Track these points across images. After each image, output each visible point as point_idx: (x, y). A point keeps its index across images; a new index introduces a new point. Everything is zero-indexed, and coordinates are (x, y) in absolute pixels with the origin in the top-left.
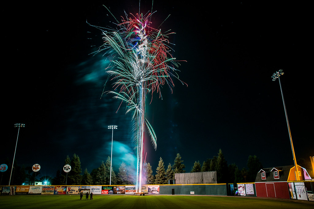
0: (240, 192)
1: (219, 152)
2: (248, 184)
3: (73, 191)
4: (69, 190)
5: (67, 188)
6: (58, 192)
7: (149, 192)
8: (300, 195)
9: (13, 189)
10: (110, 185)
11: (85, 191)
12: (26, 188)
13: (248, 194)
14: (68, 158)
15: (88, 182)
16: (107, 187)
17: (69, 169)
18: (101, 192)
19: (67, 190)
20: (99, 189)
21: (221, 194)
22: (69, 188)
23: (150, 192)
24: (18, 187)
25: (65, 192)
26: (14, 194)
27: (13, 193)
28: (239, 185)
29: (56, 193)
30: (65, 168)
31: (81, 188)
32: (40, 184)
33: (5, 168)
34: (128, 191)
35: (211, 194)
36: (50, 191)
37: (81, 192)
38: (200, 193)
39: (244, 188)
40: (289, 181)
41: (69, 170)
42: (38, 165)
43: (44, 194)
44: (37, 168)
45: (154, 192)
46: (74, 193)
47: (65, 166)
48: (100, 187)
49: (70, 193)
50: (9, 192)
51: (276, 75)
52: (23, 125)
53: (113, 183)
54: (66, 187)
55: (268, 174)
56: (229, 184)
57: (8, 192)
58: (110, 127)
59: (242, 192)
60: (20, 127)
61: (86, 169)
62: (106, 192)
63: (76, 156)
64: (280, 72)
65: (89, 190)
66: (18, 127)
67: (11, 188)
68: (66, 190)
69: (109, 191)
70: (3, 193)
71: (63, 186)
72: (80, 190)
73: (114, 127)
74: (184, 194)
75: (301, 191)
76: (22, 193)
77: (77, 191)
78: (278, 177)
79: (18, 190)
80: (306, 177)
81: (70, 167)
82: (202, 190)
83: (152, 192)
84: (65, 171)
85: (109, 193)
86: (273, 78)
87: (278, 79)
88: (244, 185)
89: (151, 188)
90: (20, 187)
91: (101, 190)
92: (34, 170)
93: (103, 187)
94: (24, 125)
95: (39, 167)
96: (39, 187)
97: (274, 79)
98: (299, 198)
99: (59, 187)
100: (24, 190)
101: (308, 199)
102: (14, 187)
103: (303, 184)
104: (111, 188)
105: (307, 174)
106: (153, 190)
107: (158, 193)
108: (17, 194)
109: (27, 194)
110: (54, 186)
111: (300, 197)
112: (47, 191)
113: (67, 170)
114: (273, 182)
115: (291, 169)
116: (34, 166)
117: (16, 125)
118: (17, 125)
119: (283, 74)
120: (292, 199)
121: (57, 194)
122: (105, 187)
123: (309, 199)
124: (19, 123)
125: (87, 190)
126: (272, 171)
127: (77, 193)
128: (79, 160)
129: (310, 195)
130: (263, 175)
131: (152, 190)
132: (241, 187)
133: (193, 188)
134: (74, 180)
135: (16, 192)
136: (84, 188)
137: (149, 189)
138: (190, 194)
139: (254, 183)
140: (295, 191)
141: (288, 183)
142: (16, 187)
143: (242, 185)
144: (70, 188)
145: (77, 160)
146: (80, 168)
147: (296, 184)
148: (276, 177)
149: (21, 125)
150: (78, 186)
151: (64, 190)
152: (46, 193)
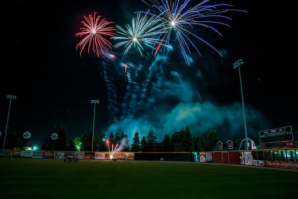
0: (201, 159)
2: (208, 153)
3: (59, 155)
4: (56, 155)
5: (55, 153)
6: (47, 156)
7: (125, 158)
8: (247, 161)
9: (7, 153)
10: (92, 152)
12: (18, 152)
13: (208, 160)
14: (55, 128)
16: (89, 153)
17: (56, 137)
18: (84, 157)
19: (55, 155)
20: (82, 155)
21: (185, 161)
22: (56, 153)
23: (127, 158)
24: (12, 151)
26: (8, 157)
27: (7, 156)
28: (201, 153)
30: (52, 136)
31: (66, 153)
32: (29, 149)
34: (108, 157)
36: (39, 155)
39: (205, 156)
40: (240, 150)
41: (56, 138)
42: (28, 133)
43: (34, 158)
44: (28, 135)
46: (60, 157)
48: (83, 153)
49: (57, 157)
50: (4, 155)
51: (237, 64)
53: (95, 150)
54: (53, 152)
55: (225, 146)
57: (2, 155)
58: (93, 101)
59: (203, 159)
60: (12, 99)
62: (88, 157)
63: (63, 126)
64: (240, 62)
65: (74, 155)
66: (10, 99)
67: (5, 152)
68: (53, 155)
69: (91, 156)
71: (51, 152)
72: (66, 155)
73: (96, 101)
75: (248, 158)
76: (16, 156)
77: (63, 156)
78: (232, 147)
79: (12, 153)
80: (253, 148)
81: (57, 135)
84: (53, 138)
85: (91, 158)
87: (238, 67)
88: (205, 153)
89: (127, 155)
90: (13, 151)
91: (84, 155)
92: (25, 137)
93: (85, 153)
95: (30, 134)
96: (29, 151)
97: (235, 67)
98: (246, 164)
99: (48, 152)
100: (17, 154)
101: (253, 164)
102: (7, 151)
103: (250, 153)
104: (93, 154)
105: (254, 145)
106: (129, 157)
107: (133, 159)
109: (19, 157)
110: (43, 151)
111: (247, 162)
112: (37, 155)
113: (54, 138)
114: (228, 152)
115: (243, 141)
116: (25, 133)
118: (9, 97)
119: (242, 63)
120: (241, 164)
121: (46, 158)
122: (87, 153)
124: (11, 95)
125: (72, 155)
126: (228, 143)
129: (255, 161)
130: (221, 146)
132: (202, 155)
135: (9, 155)
136: (69, 154)
137: (125, 155)
139: (213, 152)
140: (244, 158)
141: (239, 152)
142: (10, 151)
143: (203, 153)
144: (57, 153)
145: (63, 130)
147: (245, 153)
148: (230, 147)
149: (12, 97)
150: (64, 151)
151: (52, 155)
152: (36, 157)
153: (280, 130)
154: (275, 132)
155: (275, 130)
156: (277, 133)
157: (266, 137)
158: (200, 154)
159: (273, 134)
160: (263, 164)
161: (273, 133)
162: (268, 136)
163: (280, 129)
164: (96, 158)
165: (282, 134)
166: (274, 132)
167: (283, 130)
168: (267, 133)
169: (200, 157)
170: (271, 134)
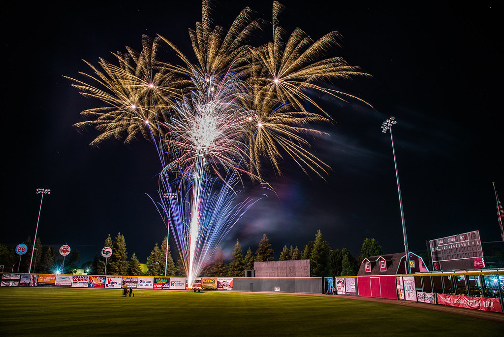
0: (339, 289)
1: (317, 233)
2: (349, 279)
3: (114, 283)
4: (109, 283)
5: (107, 279)
6: (94, 284)
7: (218, 287)
8: (409, 294)
9: (34, 278)
10: (165, 277)
11: (131, 284)
12: (52, 278)
13: (348, 291)
14: (109, 238)
15: (136, 272)
16: (161, 279)
17: (110, 252)
18: (152, 285)
19: (107, 283)
20: (150, 282)
21: (315, 291)
22: (108, 279)
23: (220, 287)
24: (41, 276)
25: (104, 284)
26: (36, 285)
27: (34, 283)
28: (338, 279)
29: (92, 285)
30: (104, 251)
31: (125, 279)
33: (23, 249)
35: (301, 291)
36: (83, 283)
37: (125, 285)
38: (288, 290)
39: (344, 283)
40: (397, 274)
41: (110, 255)
42: (67, 247)
43: (75, 286)
45: (225, 288)
46: (115, 286)
47: (104, 249)
48: (151, 279)
49: (110, 286)
50: (30, 282)
51: (387, 125)
52: (48, 191)
53: (169, 274)
54: (105, 278)
55: (373, 265)
56: (325, 278)
57: (27, 282)
58: (167, 195)
59: (342, 290)
60: (44, 194)
61: (134, 254)
62: (159, 286)
64: (391, 121)
65: (137, 282)
66: (41, 194)
67: (32, 277)
68: (105, 283)
69: (163, 284)
70: (21, 283)
71: (101, 277)
72: (124, 283)
73: (172, 195)
74: (266, 290)
75: (410, 289)
76: (47, 285)
77: (119, 284)
79: (41, 280)
80: (422, 270)
81: (111, 251)
82: (290, 286)
83: (222, 287)
84: (104, 255)
85: (163, 288)
86: (382, 129)
87: (389, 130)
88: (344, 279)
89: (221, 281)
90: (44, 276)
91: (152, 283)
92: (62, 254)
93: (155, 279)
94: (50, 190)
95: (69, 249)
96: (68, 277)
97: (384, 131)
98: (407, 298)
99: (96, 277)
100: (49, 280)
101: (417, 299)
102: (35, 276)
103: (413, 277)
104: (167, 280)
105: (423, 265)
106: (224, 285)
107: (231, 289)
108: (39, 285)
109: (53, 285)
110: (89, 276)
111: (409, 296)
112: (80, 283)
113: (107, 254)
114: (378, 276)
115: (402, 258)
116: (62, 248)
117: (40, 191)
119: (394, 123)
120: (399, 299)
121: (93, 287)
122: (158, 279)
123: (419, 299)
124: (42, 188)
125: (133, 282)
126: (378, 261)
127: (120, 287)
128: (124, 241)
129: (420, 294)
130: (367, 265)
131: (222, 284)
132: (340, 282)
133: (279, 283)
134: (117, 268)
135: (38, 283)
136: (129, 280)
137: (218, 283)
138: (274, 290)
139: (356, 277)
140: (403, 289)
141: (396, 277)
142: (38, 276)
143: (342, 279)
144: (110, 279)
145: (121, 240)
146: (125, 252)
147: (405, 279)
148: (382, 269)
149: (45, 190)
150: (121, 276)
151: (102, 282)
152: (78, 285)
153: (462, 238)
154: (454, 242)
155: (453, 237)
156: (458, 244)
157: (440, 250)
158: (337, 281)
159: (450, 245)
160: (433, 300)
161: (450, 242)
162: (443, 248)
163: (462, 235)
164: (171, 287)
165: (465, 245)
166: (452, 242)
167: (466, 238)
168: (441, 244)
169: (337, 285)
170: (448, 246)
